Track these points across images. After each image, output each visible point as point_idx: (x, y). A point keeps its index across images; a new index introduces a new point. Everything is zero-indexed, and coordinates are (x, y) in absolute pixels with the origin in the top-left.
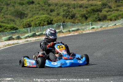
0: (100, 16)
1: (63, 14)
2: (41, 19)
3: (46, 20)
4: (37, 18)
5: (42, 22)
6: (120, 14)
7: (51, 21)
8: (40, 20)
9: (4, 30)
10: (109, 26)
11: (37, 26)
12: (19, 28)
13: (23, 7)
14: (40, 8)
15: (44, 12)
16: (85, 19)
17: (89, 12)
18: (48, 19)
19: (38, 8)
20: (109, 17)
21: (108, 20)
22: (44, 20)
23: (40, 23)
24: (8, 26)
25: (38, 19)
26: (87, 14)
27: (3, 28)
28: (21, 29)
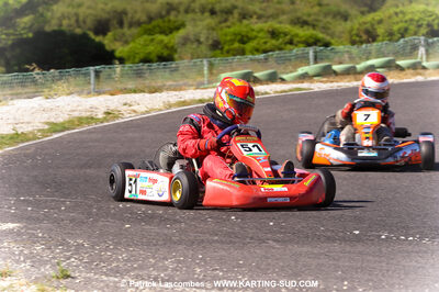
2: (408, 17)
3: (425, 23)
4: (396, 14)
5: (412, 28)
8: (406, 22)
9: (283, 46)
11: (396, 38)
12: (333, 41)
18: (430, 19)
22: (418, 21)
23: (406, 30)
24: (297, 35)
25: (400, 16)
27: (281, 40)
28: (342, 43)
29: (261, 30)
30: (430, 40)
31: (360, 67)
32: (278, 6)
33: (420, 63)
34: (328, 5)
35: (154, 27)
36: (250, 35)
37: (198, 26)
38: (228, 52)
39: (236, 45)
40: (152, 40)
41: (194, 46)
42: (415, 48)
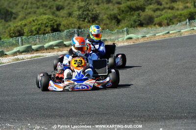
0: (142, 18)
1: (78, 14)
2: (41, 21)
3: (50, 24)
4: (34, 21)
5: (43, 28)
6: (176, 14)
7: (59, 25)
8: (39, 25)
10: (157, 35)
13: (10, 2)
14: (38, 4)
15: (46, 10)
16: (116, 24)
17: (123, 11)
18: (52, 22)
19: (36, 4)
20: (156, 20)
21: (155, 25)
22: (45, 24)
23: (39, 29)
25: (36, 22)
26: (119, 15)
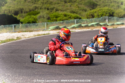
2: (103, 11)
3: (108, 12)
4: (100, 10)
7: (113, 13)
9: (68, 19)
11: (100, 17)
12: (82, 17)
18: (110, 11)
22: (106, 12)
23: (103, 14)
24: (72, 16)
25: (101, 10)
27: (67, 17)
28: (84, 18)
29: (62, 14)
30: (109, 17)
31: (89, 25)
32: (67, 7)
33: (106, 24)
34: (81, 7)
35: (31, 13)
36: (58, 16)
37: (44, 13)
38: (52, 20)
39: (55, 18)
40: (31, 17)
41: (43, 19)
42: (105, 19)
